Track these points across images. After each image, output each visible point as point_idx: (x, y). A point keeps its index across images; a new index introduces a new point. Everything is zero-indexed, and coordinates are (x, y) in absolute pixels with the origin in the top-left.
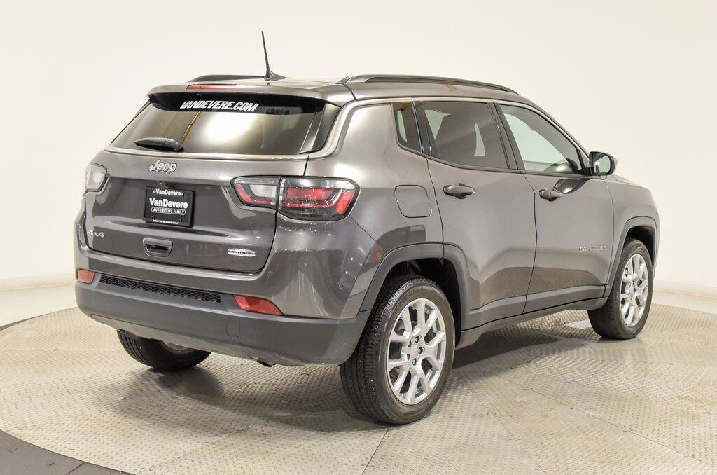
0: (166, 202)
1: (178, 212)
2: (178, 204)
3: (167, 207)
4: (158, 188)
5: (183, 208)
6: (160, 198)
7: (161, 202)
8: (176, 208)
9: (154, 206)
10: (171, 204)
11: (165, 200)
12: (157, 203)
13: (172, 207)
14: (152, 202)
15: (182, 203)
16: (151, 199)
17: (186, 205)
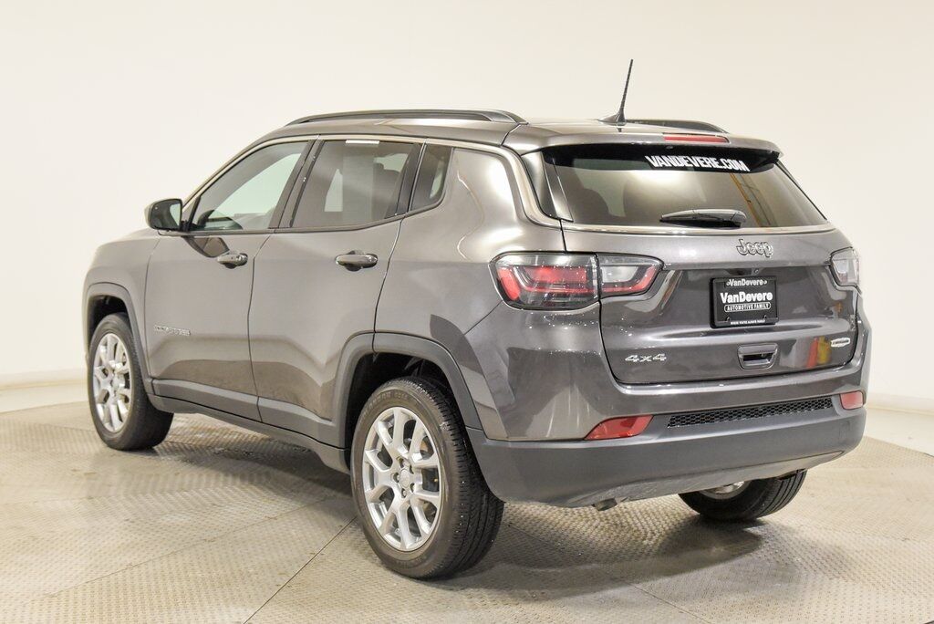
0: (742, 297)
1: (760, 307)
2: (760, 296)
3: (746, 302)
4: (732, 278)
5: (767, 300)
6: (734, 291)
7: (736, 296)
8: (757, 301)
9: (727, 303)
10: (749, 297)
11: (742, 293)
12: (731, 298)
13: (752, 301)
14: (725, 297)
15: (765, 294)
16: (722, 294)
17: (770, 296)
